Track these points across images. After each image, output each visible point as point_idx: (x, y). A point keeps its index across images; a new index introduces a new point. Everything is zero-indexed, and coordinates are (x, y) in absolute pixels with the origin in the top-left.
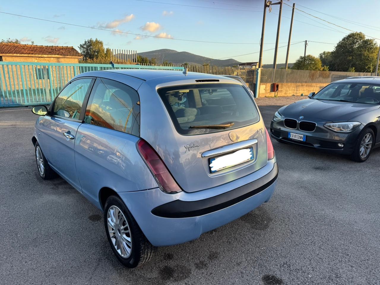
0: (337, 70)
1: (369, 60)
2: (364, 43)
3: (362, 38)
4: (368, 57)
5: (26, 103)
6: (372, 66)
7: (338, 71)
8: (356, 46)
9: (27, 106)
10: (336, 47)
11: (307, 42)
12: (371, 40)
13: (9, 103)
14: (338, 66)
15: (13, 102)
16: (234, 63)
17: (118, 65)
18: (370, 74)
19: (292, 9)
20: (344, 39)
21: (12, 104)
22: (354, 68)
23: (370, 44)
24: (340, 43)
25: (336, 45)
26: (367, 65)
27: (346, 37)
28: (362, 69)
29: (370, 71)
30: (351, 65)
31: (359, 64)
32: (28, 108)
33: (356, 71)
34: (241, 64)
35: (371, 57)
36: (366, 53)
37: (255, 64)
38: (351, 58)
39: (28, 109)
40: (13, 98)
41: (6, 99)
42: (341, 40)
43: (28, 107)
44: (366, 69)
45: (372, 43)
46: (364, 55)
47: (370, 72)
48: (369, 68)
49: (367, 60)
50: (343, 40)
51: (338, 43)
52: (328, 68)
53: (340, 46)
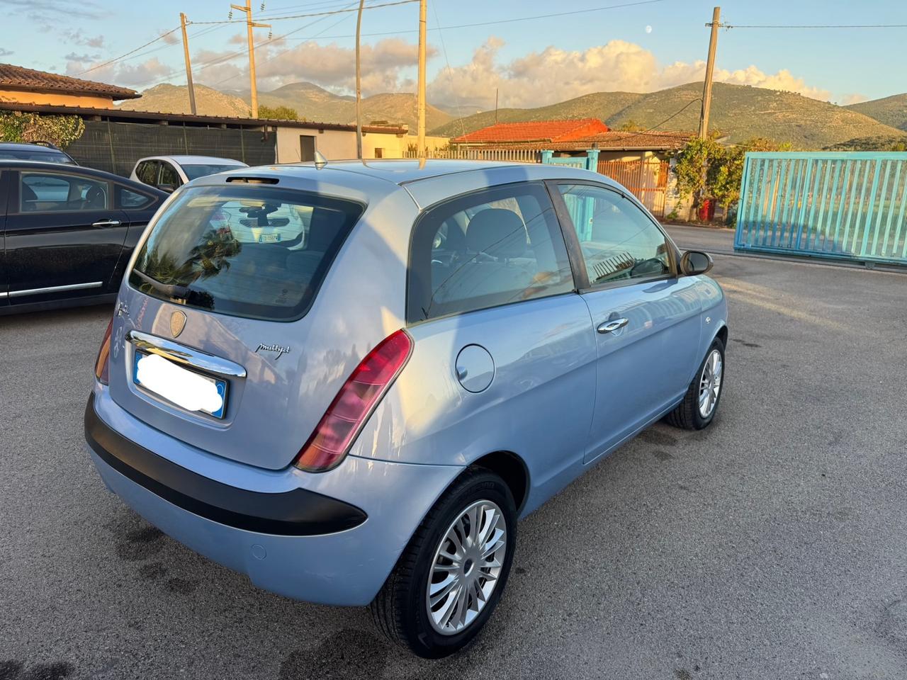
5: (863, 255)
9: (862, 263)
13: (823, 250)
15: (834, 248)
21: (830, 251)
32: (864, 267)
39: (863, 270)
40: (836, 238)
41: (822, 237)
43: (864, 265)
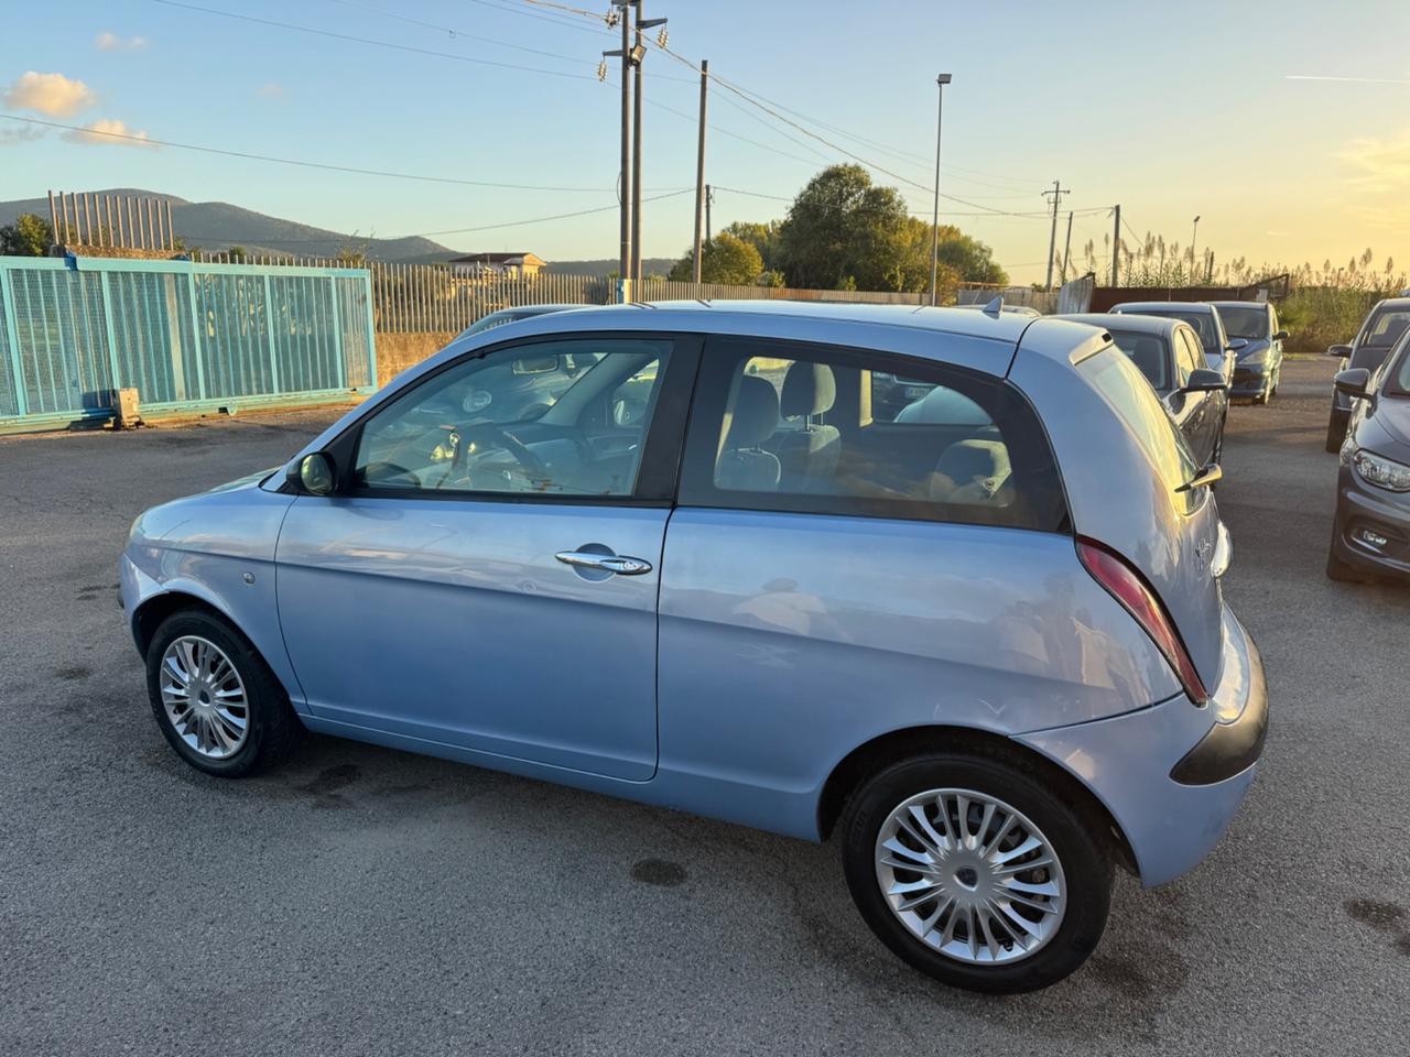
0: (803, 283)
1: (889, 253)
2: (870, 198)
3: (863, 184)
4: (888, 243)
6: (901, 271)
7: (807, 287)
8: (849, 206)
10: (792, 211)
11: (711, 191)
12: (887, 191)
14: (806, 271)
16: (430, 252)
17: (94, 259)
18: (895, 296)
19: (699, 79)
20: (812, 186)
22: (852, 279)
23: (886, 204)
24: (802, 196)
25: (792, 204)
26: (886, 269)
27: (818, 178)
28: (874, 282)
29: (897, 287)
30: (842, 270)
31: (866, 267)
33: (860, 288)
34: (459, 257)
35: (894, 245)
36: (880, 231)
37: (518, 260)
38: (838, 246)
42: (805, 188)
44: (886, 282)
45: (891, 199)
46: (875, 238)
47: (895, 290)
48: (893, 277)
49: (886, 252)
50: (809, 188)
51: (797, 196)
52: (784, 277)
53: (807, 209)
